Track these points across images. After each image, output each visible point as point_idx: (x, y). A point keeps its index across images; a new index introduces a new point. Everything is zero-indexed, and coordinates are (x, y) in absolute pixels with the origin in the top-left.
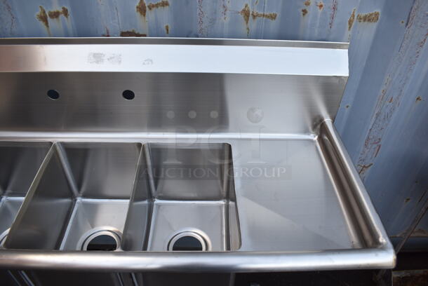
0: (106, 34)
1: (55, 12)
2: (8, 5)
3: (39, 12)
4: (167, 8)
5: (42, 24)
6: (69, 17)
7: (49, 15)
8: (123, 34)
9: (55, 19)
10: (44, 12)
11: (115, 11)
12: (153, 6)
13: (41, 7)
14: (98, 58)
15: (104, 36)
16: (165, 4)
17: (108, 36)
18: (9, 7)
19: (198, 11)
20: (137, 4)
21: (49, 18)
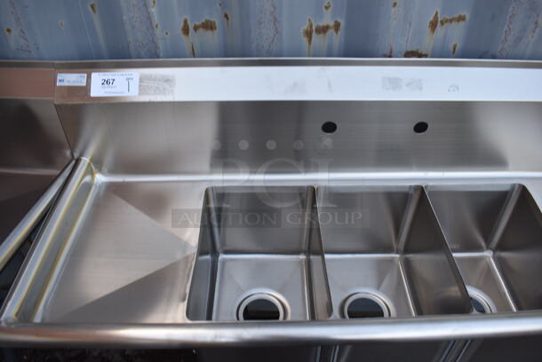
0: (388, 54)
1: (323, 27)
2: (275, 17)
3: (306, 27)
4: (462, 24)
5: (305, 40)
6: (339, 32)
7: (316, 30)
8: (408, 54)
9: (321, 35)
10: (311, 26)
11: (408, 26)
12: (447, 21)
13: (309, 20)
14: (394, 83)
15: (385, 56)
16: (461, 19)
17: (390, 57)
18: (275, 20)
19: (506, 28)
20: (431, 19)
21: (314, 34)
